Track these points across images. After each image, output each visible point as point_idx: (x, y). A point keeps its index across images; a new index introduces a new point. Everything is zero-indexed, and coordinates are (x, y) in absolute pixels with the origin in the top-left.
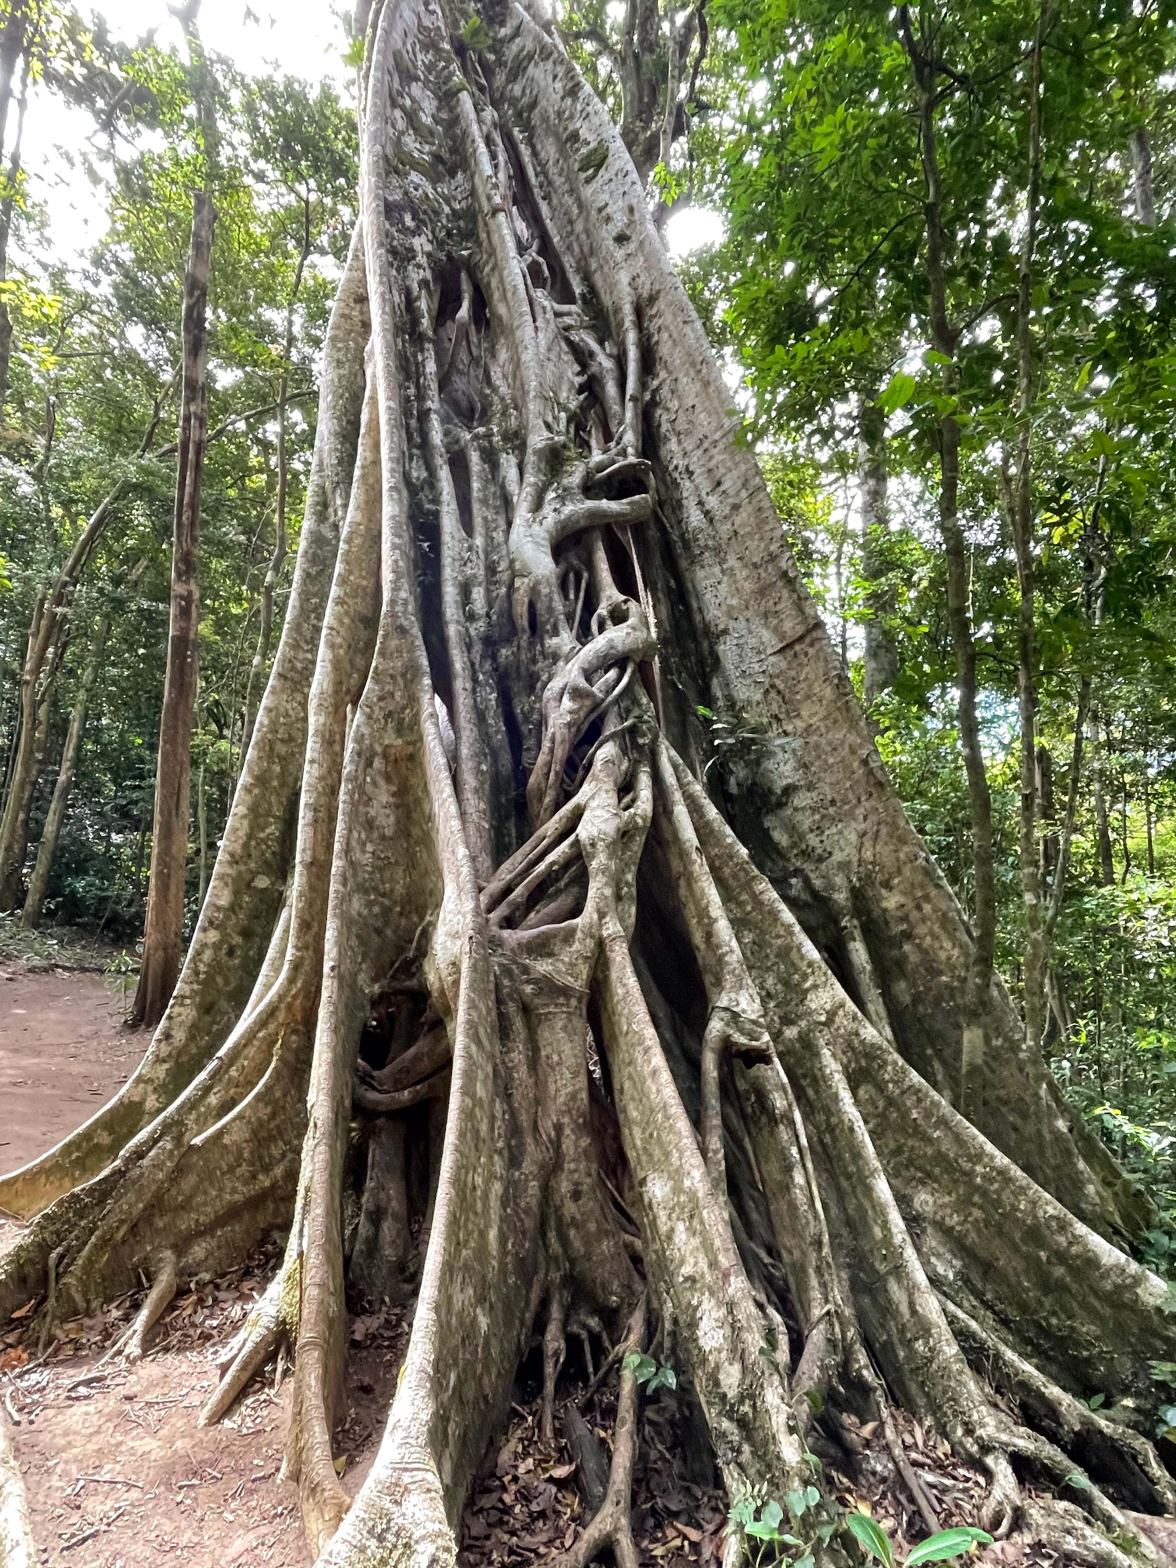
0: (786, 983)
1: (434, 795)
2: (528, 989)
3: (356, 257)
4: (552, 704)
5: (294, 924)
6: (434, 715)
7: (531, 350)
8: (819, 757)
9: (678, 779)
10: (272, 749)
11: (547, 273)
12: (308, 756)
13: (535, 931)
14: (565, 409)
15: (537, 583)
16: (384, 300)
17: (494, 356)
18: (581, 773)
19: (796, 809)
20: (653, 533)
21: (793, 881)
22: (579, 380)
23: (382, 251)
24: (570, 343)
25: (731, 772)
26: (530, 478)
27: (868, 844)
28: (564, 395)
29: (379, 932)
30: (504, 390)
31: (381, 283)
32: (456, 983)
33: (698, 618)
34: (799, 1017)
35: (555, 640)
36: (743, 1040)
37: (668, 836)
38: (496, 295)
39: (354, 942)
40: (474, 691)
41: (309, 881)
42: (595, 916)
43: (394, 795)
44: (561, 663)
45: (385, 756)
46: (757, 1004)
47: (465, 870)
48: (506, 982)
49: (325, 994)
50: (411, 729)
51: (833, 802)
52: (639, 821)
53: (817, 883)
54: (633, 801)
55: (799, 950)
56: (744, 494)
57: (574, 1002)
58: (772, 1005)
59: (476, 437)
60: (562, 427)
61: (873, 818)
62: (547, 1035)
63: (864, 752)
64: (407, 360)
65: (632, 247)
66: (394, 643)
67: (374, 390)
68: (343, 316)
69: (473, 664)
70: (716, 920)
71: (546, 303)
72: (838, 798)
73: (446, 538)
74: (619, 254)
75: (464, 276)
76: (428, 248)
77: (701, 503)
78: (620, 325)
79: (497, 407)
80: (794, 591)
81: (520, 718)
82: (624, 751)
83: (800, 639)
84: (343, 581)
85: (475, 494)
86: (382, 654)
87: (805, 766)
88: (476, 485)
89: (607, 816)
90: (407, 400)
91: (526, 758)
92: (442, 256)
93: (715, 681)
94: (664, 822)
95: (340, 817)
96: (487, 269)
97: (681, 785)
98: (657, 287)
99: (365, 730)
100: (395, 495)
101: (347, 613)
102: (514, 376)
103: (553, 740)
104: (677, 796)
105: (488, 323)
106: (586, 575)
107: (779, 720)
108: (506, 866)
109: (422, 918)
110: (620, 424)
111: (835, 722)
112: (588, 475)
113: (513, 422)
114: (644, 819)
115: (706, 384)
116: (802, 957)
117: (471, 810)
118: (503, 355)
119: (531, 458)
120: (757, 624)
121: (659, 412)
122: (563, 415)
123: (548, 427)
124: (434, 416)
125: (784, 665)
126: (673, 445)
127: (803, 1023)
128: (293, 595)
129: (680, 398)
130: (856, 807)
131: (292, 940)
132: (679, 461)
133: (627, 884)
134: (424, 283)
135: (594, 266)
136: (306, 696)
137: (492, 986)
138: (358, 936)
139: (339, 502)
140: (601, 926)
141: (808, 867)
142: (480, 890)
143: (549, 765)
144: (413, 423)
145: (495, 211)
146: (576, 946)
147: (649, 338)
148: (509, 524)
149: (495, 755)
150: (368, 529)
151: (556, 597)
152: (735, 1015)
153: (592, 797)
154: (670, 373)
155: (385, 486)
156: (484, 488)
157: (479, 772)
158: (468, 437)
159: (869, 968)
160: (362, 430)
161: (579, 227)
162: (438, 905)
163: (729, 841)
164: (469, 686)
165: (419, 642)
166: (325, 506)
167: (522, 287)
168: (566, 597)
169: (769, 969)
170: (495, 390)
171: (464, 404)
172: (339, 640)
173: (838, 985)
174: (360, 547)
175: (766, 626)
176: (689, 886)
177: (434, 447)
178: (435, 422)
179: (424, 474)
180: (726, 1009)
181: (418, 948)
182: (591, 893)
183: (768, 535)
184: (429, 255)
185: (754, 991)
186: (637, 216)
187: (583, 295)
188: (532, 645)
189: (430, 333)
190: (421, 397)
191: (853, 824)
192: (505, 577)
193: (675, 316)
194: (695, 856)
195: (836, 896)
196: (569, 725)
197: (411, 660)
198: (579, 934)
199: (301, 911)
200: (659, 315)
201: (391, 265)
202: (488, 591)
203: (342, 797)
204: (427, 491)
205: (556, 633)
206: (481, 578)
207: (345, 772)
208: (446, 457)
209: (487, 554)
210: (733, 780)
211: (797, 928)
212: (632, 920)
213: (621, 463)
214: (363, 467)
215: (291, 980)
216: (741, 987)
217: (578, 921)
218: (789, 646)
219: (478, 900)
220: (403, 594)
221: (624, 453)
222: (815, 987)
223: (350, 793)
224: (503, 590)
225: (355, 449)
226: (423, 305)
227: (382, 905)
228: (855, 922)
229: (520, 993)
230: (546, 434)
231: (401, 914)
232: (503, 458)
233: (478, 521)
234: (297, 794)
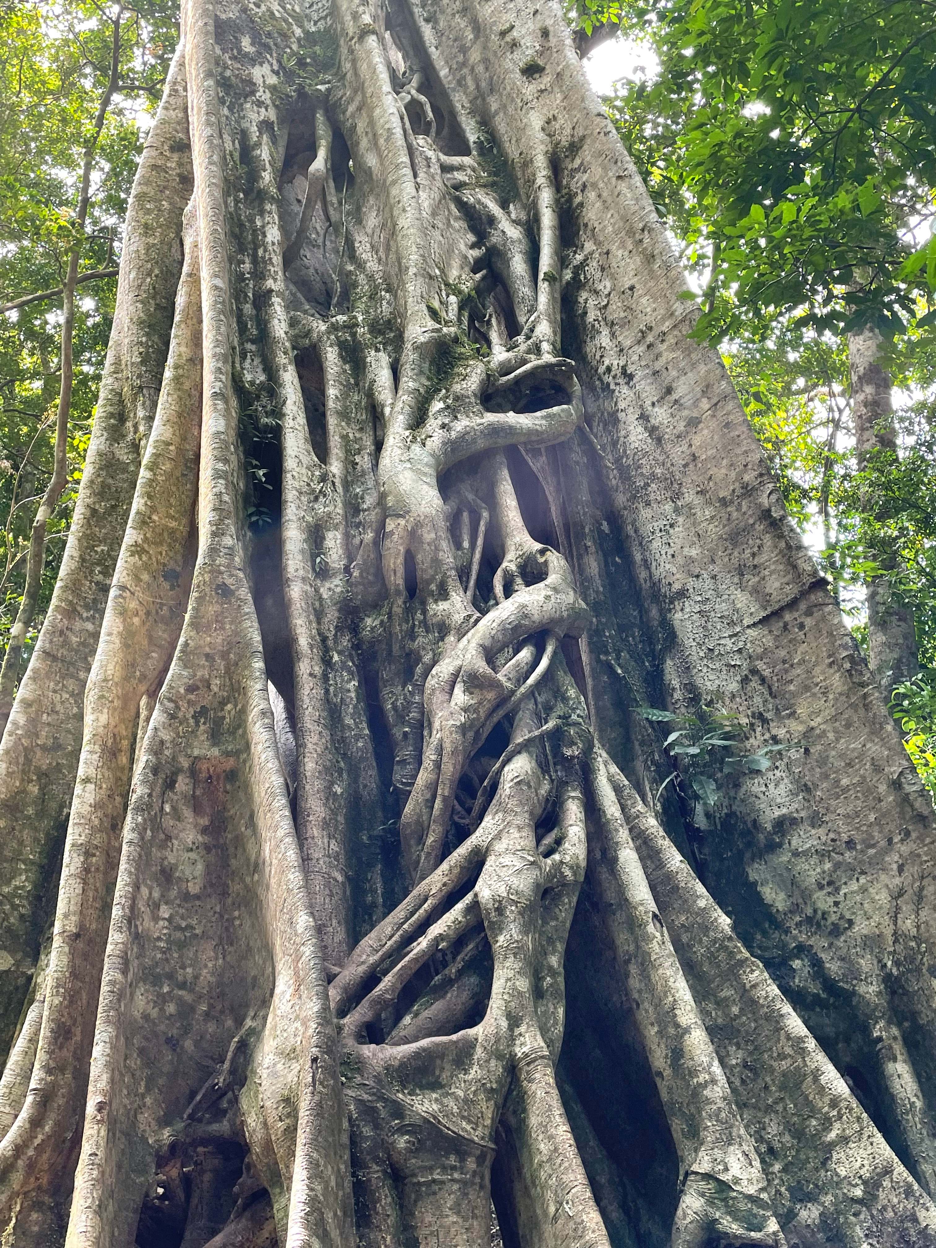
0: (798, 1134)
1: (266, 834)
2: (402, 1142)
3: (174, 92)
4: (440, 697)
5: (45, 1032)
6: (267, 713)
7: (411, 213)
8: (826, 776)
9: (623, 808)
10: (28, 761)
11: (430, 115)
12: (81, 772)
13: (413, 1047)
14: (457, 292)
15: (418, 525)
16: (212, 146)
17: (359, 222)
18: (480, 800)
19: (796, 854)
20: (577, 456)
21: (797, 964)
22: (476, 253)
23: (211, 82)
24: (462, 205)
25: (697, 797)
26: (408, 383)
27: (906, 908)
28: (454, 273)
29: (172, 1043)
30: (372, 265)
31: (208, 123)
32: (291, 1132)
33: (643, 574)
34: (821, 1189)
35: (443, 606)
36: (735, 1228)
37: (610, 896)
38: (364, 143)
39: (135, 1062)
40: (325, 678)
41: (72, 961)
42: (504, 1024)
43: (204, 831)
44: (451, 638)
45: (193, 773)
46: (756, 1171)
47: (308, 951)
48: (367, 1131)
49: (87, 1148)
50: (232, 732)
51: (850, 844)
52: (568, 872)
53: (833, 967)
54: (559, 842)
55: (816, 1079)
56: (705, 404)
57: (471, 1164)
58: (777, 1167)
59: (334, 328)
60: (452, 315)
61: (912, 870)
62: (428, 1218)
63: (894, 770)
64: (241, 225)
65: (546, 80)
66: (212, 609)
67: (196, 265)
68: (154, 167)
69: (324, 640)
70: (687, 1030)
71: (430, 154)
72: (857, 838)
73: (290, 463)
74: (529, 89)
75: (320, 117)
76: (273, 80)
77: (644, 417)
78: (531, 181)
79: (363, 285)
80: (781, 536)
81: (391, 717)
82: (543, 766)
83: (792, 604)
84: (144, 522)
85: (331, 404)
86: (194, 625)
87: (807, 789)
88: (332, 392)
89: (519, 864)
90: (240, 277)
91: (399, 776)
92: (291, 91)
93: (669, 665)
94: (604, 874)
95: (123, 866)
96: (351, 109)
97: (629, 818)
98: (580, 132)
99: (166, 736)
100: (221, 405)
101: (146, 567)
102: (388, 249)
103: (440, 750)
104: (623, 835)
105: (351, 179)
106: (485, 514)
107: (765, 721)
108: (369, 941)
109: (239, 1022)
110: (531, 311)
111: (848, 725)
112: (489, 379)
113: (385, 309)
114: (574, 868)
115: (650, 258)
116: (822, 1090)
117: (317, 854)
118: (372, 220)
119: (409, 356)
120: (727, 582)
121: (584, 295)
122: (453, 299)
123: (434, 314)
124: (276, 300)
125: (769, 641)
126: (604, 339)
127: (828, 1199)
128: (72, 542)
129: (613, 278)
130: (886, 851)
131: (41, 1057)
132: (612, 360)
133: (553, 972)
134: (266, 126)
135: (494, 107)
136: (83, 684)
137: (345, 1139)
138: (142, 1051)
139: (141, 413)
140: (512, 1039)
141: (818, 943)
142: (330, 978)
143: (433, 787)
144: (248, 308)
145: (364, 33)
146: (475, 1072)
147: (571, 197)
148: (379, 445)
149: (354, 772)
150: (180, 451)
151: (444, 545)
152: (723, 1187)
153: (498, 837)
154: (598, 243)
155: (207, 393)
156: (345, 396)
157: (329, 795)
158: (323, 327)
159: (919, 1104)
160: (177, 318)
161: (475, 56)
162: (266, 1002)
163: (702, 903)
164: (317, 670)
165: (249, 608)
166: (122, 418)
167: (398, 131)
168: (458, 545)
169: (769, 1109)
170: (360, 265)
171: (318, 286)
172: (133, 605)
173: (879, 1138)
174: (169, 475)
175: (741, 586)
176: (645, 976)
177: (275, 340)
178: (278, 307)
179: (262, 378)
180: (708, 1177)
181: (233, 1071)
182: (498, 985)
183: (742, 460)
184: (273, 89)
185: (749, 1146)
186: (553, 41)
187: (479, 144)
188: (409, 611)
189: (273, 190)
190: (259, 275)
191: (883, 877)
192: (373, 516)
193: (605, 169)
194: (651, 928)
195: (862, 989)
196: (463, 729)
197: (236, 633)
198: (479, 1053)
199: (58, 1010)
200: (583, 168)
201: (222, 102)
202: (347, 537)
203: (128, 833)
204: (264, 400)
205: (443, 594)
206: (338, 519)
207: (134, 798)
208: (292, 354)
209: (347, 484)
210: (699, 808)
211: (811, 1044)
212: (559, 1030)
213: (534, 362)
214: (176, 367)
215: (35, 1122)
216: (730, 1142)
217: (478, 1031)
218: (777, 614)
219: (326, 997)
220: (228, 541)
221: (537, 350)
222: (844, 1140)
223: (140, 830)
224: (369, 536)
225: (167, 344)
226: (264, 153)
227: (181, 1003)
228: (895, 1031)
229: (388, 1148)
230: (431, 324)
231: (207, 1014)
232: (371, 356)
233: (335, 442)
234: (62, 827)
